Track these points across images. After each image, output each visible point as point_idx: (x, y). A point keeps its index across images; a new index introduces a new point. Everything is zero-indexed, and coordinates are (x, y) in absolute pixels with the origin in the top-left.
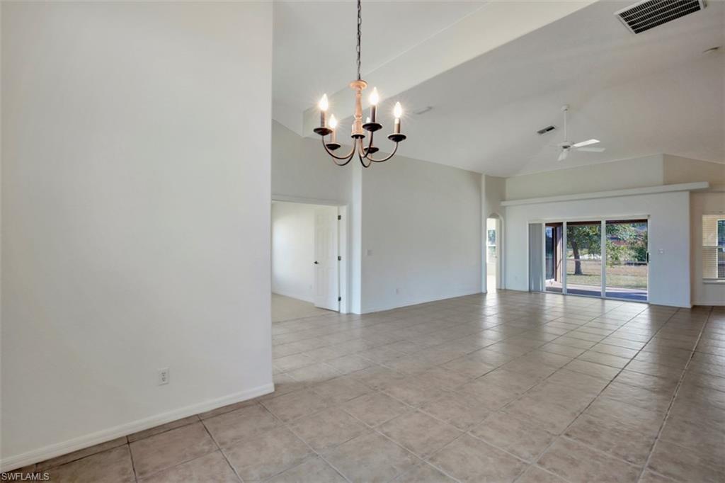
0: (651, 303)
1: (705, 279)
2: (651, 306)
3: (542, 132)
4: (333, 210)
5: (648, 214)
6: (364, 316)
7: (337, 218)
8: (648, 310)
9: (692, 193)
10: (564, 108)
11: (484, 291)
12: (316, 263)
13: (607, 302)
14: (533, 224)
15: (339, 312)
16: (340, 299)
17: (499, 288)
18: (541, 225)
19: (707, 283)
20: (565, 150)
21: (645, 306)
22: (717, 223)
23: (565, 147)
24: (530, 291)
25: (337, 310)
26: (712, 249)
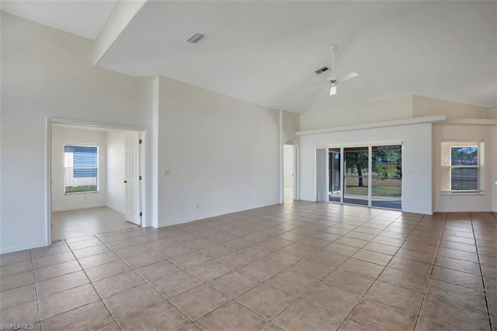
0: (404, 211)
1: (442, 192)
2: (404, 213)
3: (318, 72)
4: (135, 135)
5: (402, 141)
6: (161, 229)
7: (138, 141)
8: (401, 217)
9: (434, 124)
10: (332, 48)
11: (281, 202)
12: (125, 182)
13: (372, 210)
14: (319, 149)
15: (140, 226)
16: (141, 214)
17: (295, 199)
18: (325, 150)
19: (445, 194)
20: (333, 84)
21: (400, 213)
22: (451, 149)
23: (333, 82)
24: (317, 202)
25: (139, 224)
26: (447, 168)
